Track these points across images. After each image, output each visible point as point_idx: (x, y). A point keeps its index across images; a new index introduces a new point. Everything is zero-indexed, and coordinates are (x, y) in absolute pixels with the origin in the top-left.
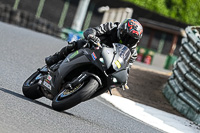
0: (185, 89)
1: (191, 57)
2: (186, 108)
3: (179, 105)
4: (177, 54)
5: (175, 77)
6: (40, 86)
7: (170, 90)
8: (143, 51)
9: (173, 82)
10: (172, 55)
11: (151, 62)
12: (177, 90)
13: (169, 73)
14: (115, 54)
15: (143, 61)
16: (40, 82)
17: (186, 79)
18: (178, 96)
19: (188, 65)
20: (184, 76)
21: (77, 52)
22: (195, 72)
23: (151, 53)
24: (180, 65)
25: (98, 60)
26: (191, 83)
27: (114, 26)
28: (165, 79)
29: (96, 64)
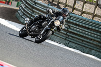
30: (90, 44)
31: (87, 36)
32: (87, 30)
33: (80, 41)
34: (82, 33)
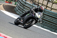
0: (19, 9)
1: (20, 2)
2: (19, 13)
3: (18, 13)
4: (17, 2)
5: (17, 7)
6: (19, 22)
7: (16, 9)
8: (10, 1)
9: (16, 8)
10: (16, 2)
11: (12, 4)
12: (17, 9)
13: (16, 6)
14: (38, 14)
15: (10, 3)
16: (19, 21)
17: (19, 7)
18: (18, 11)
19: (20, 4)
20: (19, 6)
21: (29, 14)
22: (21, 5)
23: (12, 1)
24: (18, 4)
25: (34, 16)
26: (20, 8)
27: (37, 7)
28: (15, 7)
29: (34, 17)
30: (55, 27)
31: (54, 22)
32: (54, 19)
33: (50, 25)
34: (51, 20)
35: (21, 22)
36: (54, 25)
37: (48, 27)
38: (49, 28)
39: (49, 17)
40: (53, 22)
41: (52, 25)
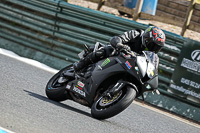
35: (79, 91)
36: (28, 36)
37: (7, 42)
38: (10, 44)
39: (10, 8)
40: (24, 23)
41: (22, 36)
